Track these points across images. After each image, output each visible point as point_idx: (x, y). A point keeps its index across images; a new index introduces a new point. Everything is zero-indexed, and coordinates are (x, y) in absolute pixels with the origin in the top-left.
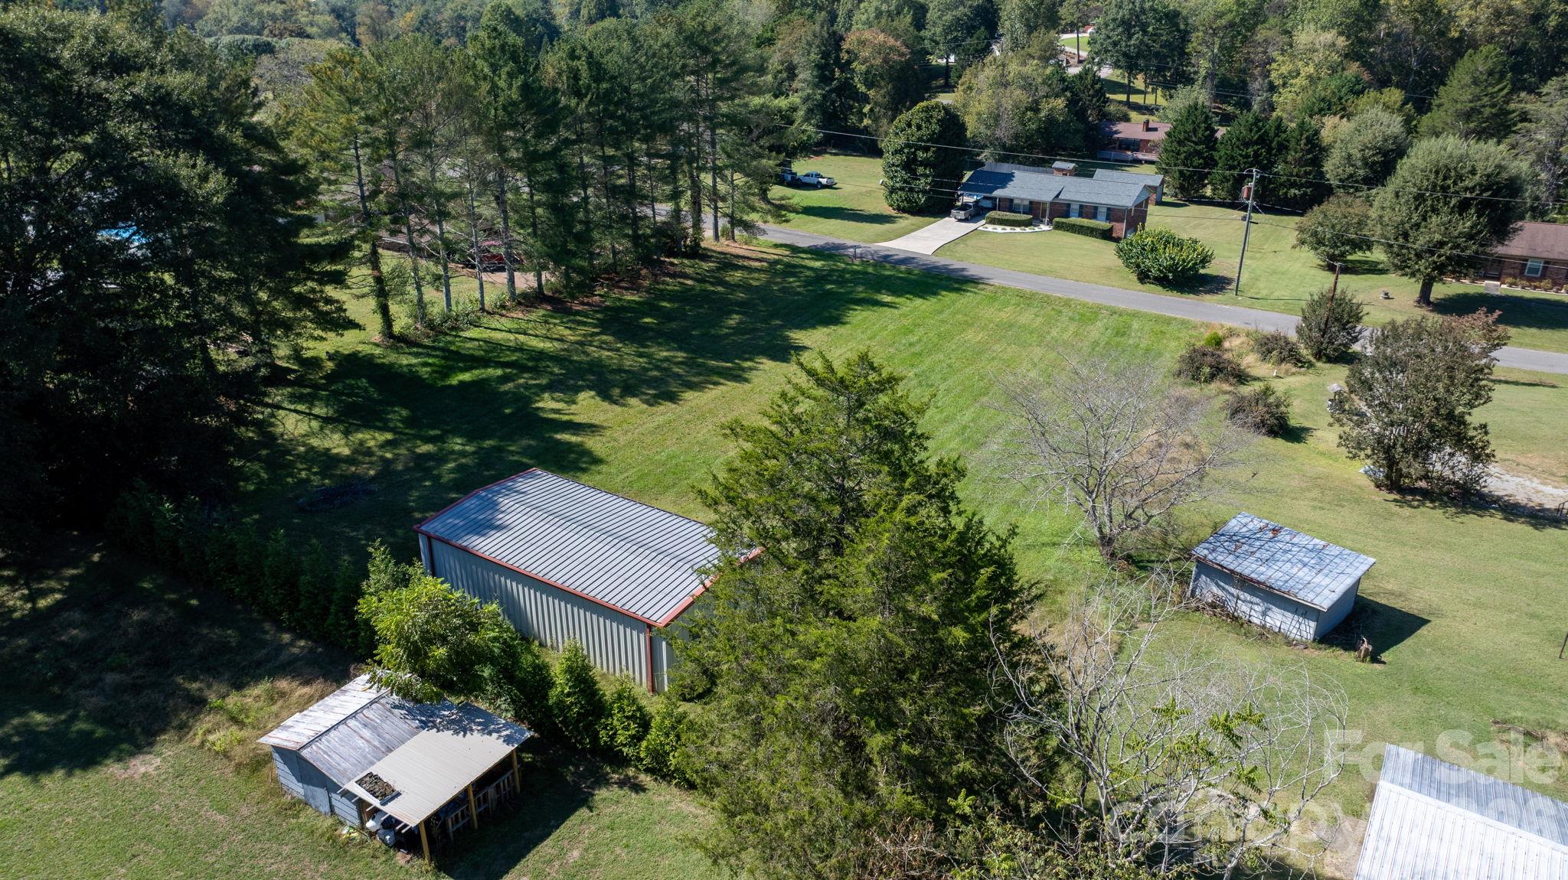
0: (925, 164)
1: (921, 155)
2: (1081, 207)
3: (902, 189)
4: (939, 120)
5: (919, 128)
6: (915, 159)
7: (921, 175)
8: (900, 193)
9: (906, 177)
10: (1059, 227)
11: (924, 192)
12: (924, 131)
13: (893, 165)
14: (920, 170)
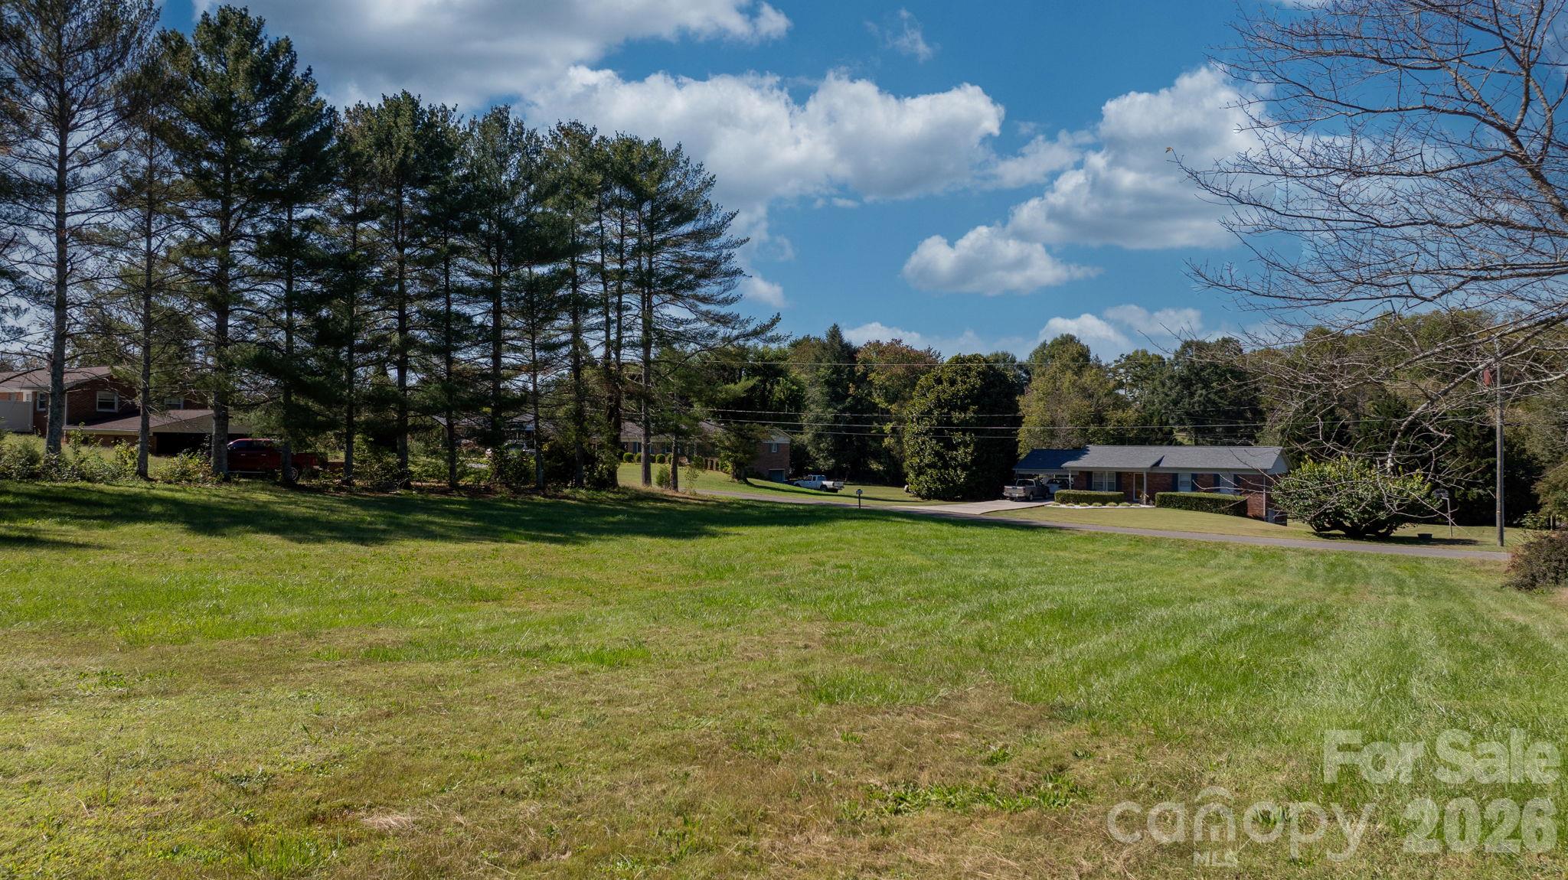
0: (964, 427)
1: (956, 416)
2: (1194, 476)
3: (931, 466)
4: (979, 373)
5: (953, 383)
6: (949, 422)
7: (959, 444)
8: (929, 471)
9: (937, 448)
10: (1165, 503)
11: (964, 467)
12: (959, 386)
13: (919, 434)
14: (957, 437)
